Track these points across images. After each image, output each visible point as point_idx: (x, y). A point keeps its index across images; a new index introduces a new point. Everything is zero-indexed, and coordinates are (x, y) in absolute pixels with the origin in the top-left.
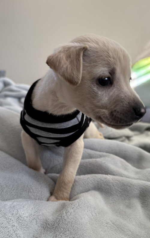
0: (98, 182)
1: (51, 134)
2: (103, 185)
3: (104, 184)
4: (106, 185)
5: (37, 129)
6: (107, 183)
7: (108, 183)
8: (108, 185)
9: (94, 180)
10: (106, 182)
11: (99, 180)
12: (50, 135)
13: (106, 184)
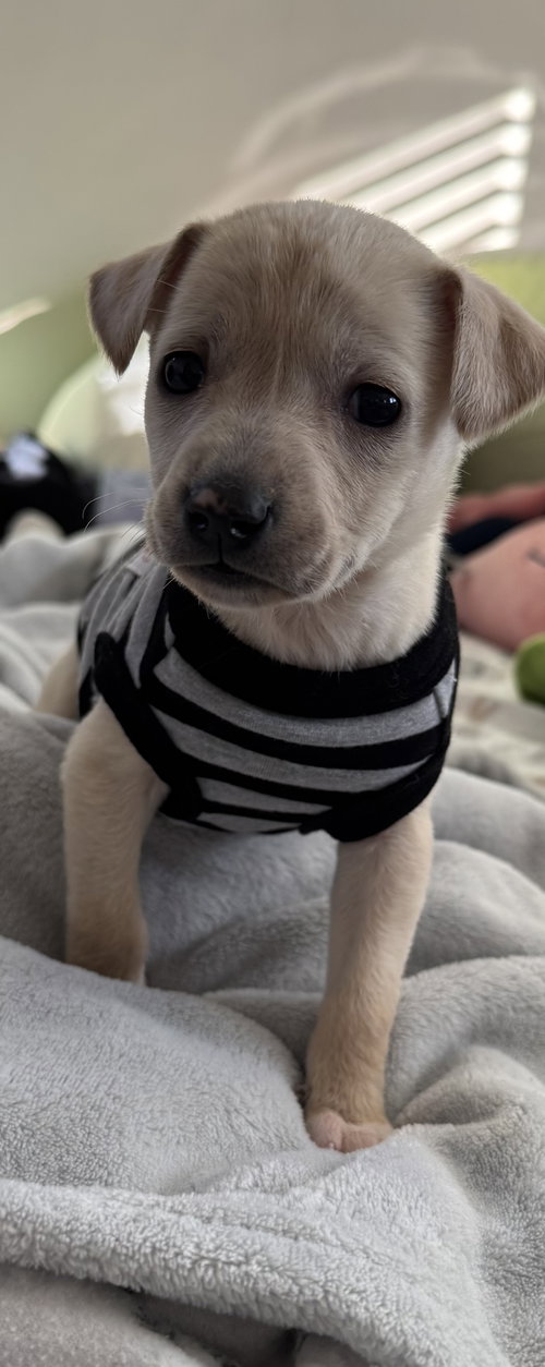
0: (486, 999)
1: (297, 767)
2: (511, 1014)
3: (514, 1009)
4: (522, 1010)
5: (218, 740)
6: (525, 1001)
7: (532, 998)
8: (530, 1008)
9: (467, 996)
10: (518, 993)
11: (490, 988)
12: (293, 771)
13: (523, 1005)
